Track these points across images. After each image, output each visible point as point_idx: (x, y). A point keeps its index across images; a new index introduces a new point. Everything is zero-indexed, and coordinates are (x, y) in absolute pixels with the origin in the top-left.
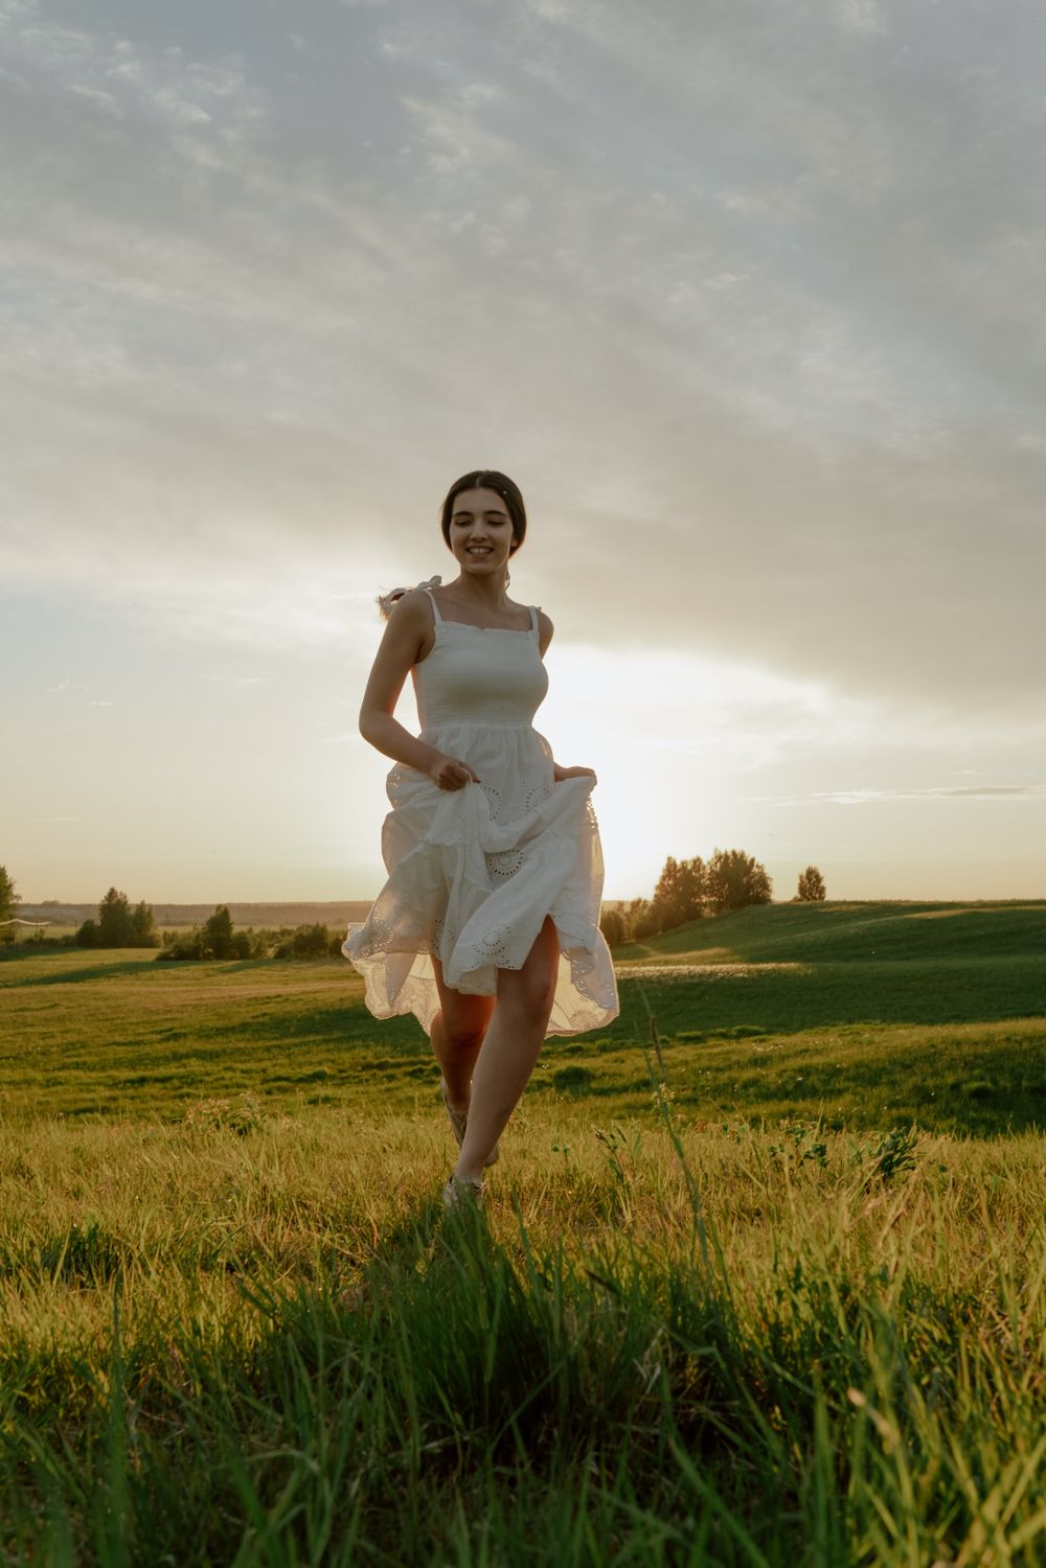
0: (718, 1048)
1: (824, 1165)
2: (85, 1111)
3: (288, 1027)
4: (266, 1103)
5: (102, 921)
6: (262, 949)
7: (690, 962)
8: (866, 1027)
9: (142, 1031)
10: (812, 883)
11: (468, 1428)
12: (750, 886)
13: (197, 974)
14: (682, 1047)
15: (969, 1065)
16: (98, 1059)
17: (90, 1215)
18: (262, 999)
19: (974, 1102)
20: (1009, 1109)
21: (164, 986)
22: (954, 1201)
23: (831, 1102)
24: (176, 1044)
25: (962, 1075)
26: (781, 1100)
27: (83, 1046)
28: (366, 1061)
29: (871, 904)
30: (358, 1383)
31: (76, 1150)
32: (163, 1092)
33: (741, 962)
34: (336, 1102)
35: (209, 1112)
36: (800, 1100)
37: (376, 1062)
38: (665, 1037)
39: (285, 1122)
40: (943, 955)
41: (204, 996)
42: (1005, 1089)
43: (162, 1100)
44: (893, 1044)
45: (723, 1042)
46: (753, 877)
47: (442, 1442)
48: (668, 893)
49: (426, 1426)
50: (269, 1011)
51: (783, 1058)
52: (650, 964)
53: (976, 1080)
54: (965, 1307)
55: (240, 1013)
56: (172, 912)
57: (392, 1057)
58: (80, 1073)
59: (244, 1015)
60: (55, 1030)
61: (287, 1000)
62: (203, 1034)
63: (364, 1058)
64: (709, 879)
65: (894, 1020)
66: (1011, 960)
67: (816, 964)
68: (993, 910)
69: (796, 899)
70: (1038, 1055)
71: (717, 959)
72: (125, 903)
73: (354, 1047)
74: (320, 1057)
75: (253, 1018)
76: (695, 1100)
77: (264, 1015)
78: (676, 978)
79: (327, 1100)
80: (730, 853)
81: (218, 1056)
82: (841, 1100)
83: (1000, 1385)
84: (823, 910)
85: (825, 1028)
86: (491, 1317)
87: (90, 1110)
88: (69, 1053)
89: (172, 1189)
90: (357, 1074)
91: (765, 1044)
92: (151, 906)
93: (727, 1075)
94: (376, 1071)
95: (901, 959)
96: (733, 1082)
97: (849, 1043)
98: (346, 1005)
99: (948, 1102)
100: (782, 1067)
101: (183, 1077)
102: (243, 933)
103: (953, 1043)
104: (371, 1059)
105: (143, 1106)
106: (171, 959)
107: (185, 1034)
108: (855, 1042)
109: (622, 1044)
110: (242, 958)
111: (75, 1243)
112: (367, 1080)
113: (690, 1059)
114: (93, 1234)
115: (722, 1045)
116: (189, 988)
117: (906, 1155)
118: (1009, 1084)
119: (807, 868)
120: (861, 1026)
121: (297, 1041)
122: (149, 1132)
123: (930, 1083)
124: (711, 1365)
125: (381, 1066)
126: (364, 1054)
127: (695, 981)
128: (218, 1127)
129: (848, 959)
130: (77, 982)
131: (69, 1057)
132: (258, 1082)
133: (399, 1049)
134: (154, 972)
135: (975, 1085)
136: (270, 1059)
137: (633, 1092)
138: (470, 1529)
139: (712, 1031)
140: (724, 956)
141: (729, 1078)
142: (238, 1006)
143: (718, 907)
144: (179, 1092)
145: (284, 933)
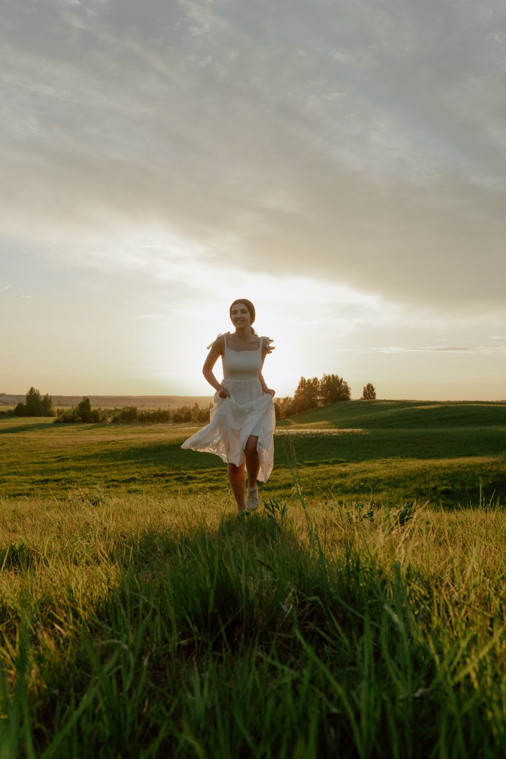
0: (323, 469)
1: (372, 521)
2: (19, 495)
3: (118, 456)
4: (106, 492)
5: (27, 403)
6: (105, 418)
7: (311, 428)
8: (394, 460)
9: (47, 457)
10: (369, 391)
11: (200, 634)
12: (340, 392)
13: (73, 430)
14: (307, 468)
15: (441, 479)
16: (25, 470)
17: (19, 540)
18: (105, 442)
19: (443, 496)
20: (459, 499)
21: (57, 435)
22: (433, 537)
23: (376, 495)
24: (63, 463)
25: (438, 483)
26: (353, 494)
27: (18, 464)
28: (155, 473)
29: (397, 401)
30: (148, 612)
31: (14, 511)
32: (56, 486)
33: (335, 428)
34: (141, 492)
35: (79, 494)
36: (362, 494)
37: (160, 473)
38: (299, 463)
39: (116, 500)
40: (431, 427)
41: (77, 440)
42: (458, 490)
43: (56, 490)
44: (406, 468)
45: (326, 466)
46: (342, 388)
47: (188, 640)
48: (301, 394)
49: (180, 633)
50: (109, 448)
51: (354, 474)
52: (292, 428)
53: (444, 485)
54: (436, 582)
55: (94, 449)
56: (62, 400)
57: (168, 471)
58: (16, 477)
59: (97, 450)
60: (4, 456)
61: (117, 443)
62: (76, 459)
63: (154, 471)
64: (321, 388)
65: (407, 457)
66: (462, 430)
67: (370, 430)
68: (454, 405)
69: (362, 399)
70: (473, 474)
71: (324, 427)
72: (39, 395)
73: (150, 466)
74: (133, 471)
75: (101, 451)
76: (312, 493)
77: (106, 450)
78: (304, 435)
79: (136, 491)
80: (331, 376)
81: (83, 469)
82: (381, 494)
83: (451, 614)
84: (375, 404)
85: (374, 460)
86: (212, 582)
87: (21, 495)
88: (11, 467)
89: (60, 529)
90: (151, 479)
91: (346, 467)
92: (51, 396)
93: (327, 482)
94: (160, 477)
95: (410, 428)
96: (330, 485)
97: (385, 467)
98: (146, 445)
99: (431, 496)
100: (353, 478)
101: (67, 479)
102: (96, 410)
103: (434, 468)
104: (158, 472)
105: (47, 493)
106: (60, 422)
107: (68, 459)
108: (388, 467)
109: (278, 466)
110: (95, 422)
111: (12, 552)
112: (156, 482)
113: (310, 474)
114: (21, 548)
115: (325, 467)
116: (70, 436)
117: (411, 516)
118: (459, 488)
119: (367, 384)
120: (391, 459)
121: (122, 462)
122: (49, 504)
123: (423, 486)
124: (317, 606)
125: (163, 475)
126: (155, 469)
127: (313, 437)
128: (83, 501)
129: (386, 428)
130: (14, 433)
131: (11, 469)
132: (103, 482)
133: (171, 467)
134: (52, 428)
135: (444, 488)
136: (109, 471)
137: (283, 489)
138: (200, 677)
139: (321, 461)
140: (327, 425)
141: (329, 483)
142: (94, 445)
143: (325, 402)
144: (64, 487)
145: (116, 410)
